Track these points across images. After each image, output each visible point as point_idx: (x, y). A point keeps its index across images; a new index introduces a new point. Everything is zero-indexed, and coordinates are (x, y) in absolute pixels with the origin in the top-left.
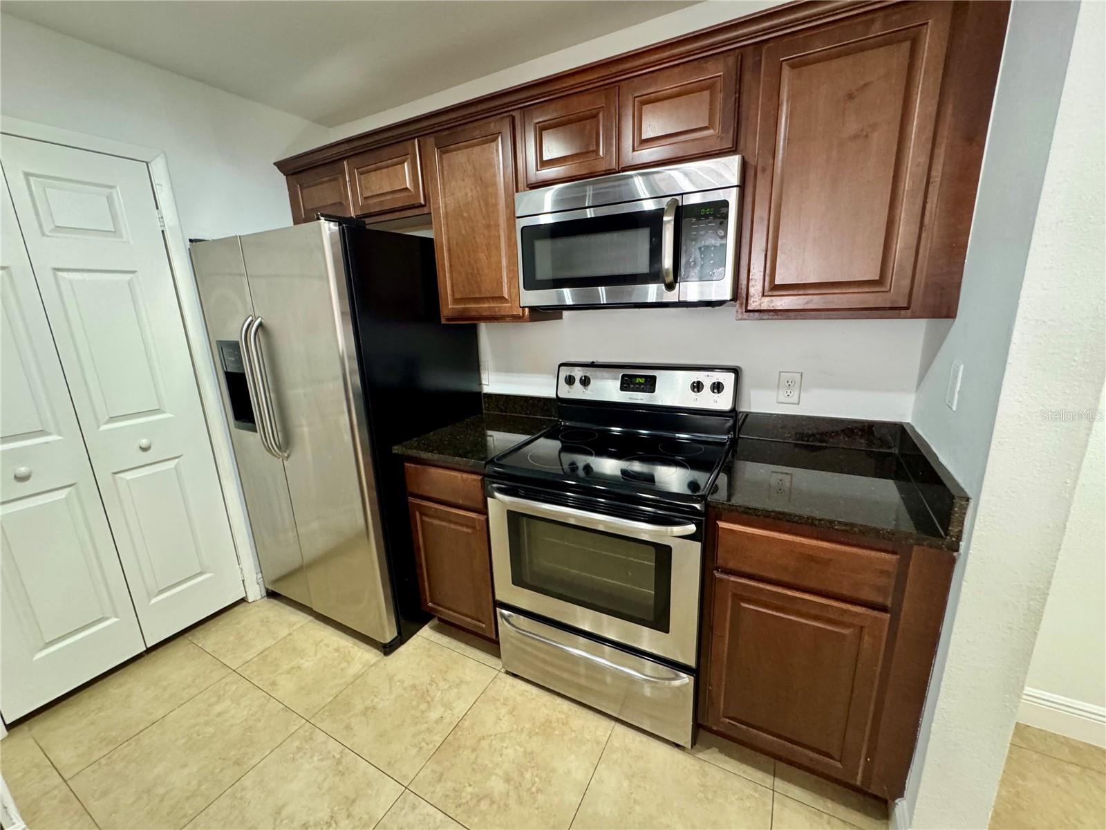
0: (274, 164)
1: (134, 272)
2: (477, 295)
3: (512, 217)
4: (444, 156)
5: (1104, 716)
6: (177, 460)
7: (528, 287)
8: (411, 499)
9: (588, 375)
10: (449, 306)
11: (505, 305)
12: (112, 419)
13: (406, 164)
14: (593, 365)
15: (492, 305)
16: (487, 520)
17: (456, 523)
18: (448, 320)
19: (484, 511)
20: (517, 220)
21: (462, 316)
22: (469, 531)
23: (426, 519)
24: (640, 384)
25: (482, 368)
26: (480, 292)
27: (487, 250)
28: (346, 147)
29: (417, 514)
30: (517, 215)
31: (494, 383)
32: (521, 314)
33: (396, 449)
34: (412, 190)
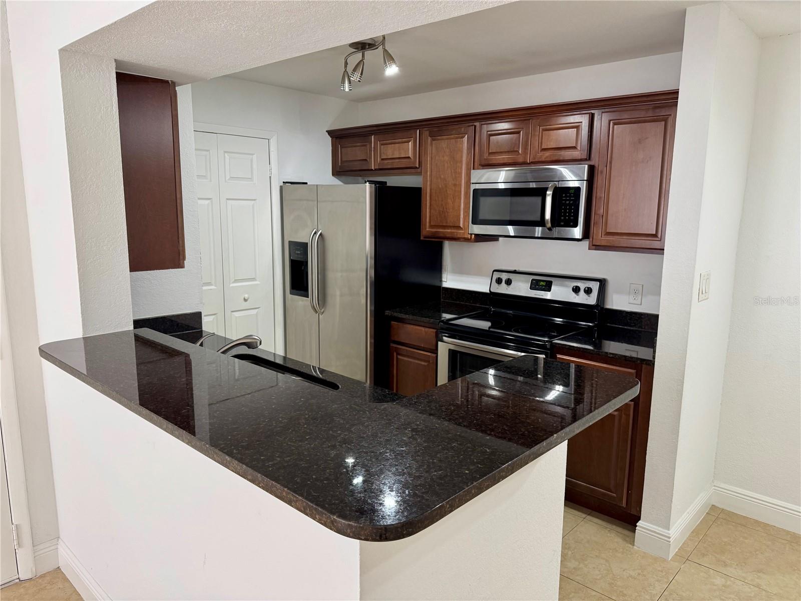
0: (327, 131)
1: (255, 200)
2: (444, 224)
3: (468, 183)
4: (434, 142)
5: (800, 512)
6: (257, 310)
7: (474, 222)
8: (392, 345)
9: (511, 278)
10: (427, 229)
11: (461, 231)
12: (236, 281)
13: (410, 143)
14: (515, 272)
15: (453, 231)
16: (437, 357)
17: (418, 359)
18: (425, 237)
19: (435, 351)
20: (472, 185)
21: (434, 235)
22: (426, 364)
23: (399, 357)
24: (542, 286)
25: (443, 270)
26: (447, 222)
27: (453, 198)
28: (375, 128)
29: (395, 354)
30: (472, 182)
31: (451, 281)
32: (469, 238)
33: (387, 313)
34: (412, 158)
